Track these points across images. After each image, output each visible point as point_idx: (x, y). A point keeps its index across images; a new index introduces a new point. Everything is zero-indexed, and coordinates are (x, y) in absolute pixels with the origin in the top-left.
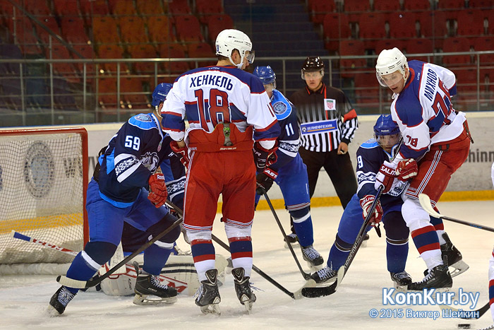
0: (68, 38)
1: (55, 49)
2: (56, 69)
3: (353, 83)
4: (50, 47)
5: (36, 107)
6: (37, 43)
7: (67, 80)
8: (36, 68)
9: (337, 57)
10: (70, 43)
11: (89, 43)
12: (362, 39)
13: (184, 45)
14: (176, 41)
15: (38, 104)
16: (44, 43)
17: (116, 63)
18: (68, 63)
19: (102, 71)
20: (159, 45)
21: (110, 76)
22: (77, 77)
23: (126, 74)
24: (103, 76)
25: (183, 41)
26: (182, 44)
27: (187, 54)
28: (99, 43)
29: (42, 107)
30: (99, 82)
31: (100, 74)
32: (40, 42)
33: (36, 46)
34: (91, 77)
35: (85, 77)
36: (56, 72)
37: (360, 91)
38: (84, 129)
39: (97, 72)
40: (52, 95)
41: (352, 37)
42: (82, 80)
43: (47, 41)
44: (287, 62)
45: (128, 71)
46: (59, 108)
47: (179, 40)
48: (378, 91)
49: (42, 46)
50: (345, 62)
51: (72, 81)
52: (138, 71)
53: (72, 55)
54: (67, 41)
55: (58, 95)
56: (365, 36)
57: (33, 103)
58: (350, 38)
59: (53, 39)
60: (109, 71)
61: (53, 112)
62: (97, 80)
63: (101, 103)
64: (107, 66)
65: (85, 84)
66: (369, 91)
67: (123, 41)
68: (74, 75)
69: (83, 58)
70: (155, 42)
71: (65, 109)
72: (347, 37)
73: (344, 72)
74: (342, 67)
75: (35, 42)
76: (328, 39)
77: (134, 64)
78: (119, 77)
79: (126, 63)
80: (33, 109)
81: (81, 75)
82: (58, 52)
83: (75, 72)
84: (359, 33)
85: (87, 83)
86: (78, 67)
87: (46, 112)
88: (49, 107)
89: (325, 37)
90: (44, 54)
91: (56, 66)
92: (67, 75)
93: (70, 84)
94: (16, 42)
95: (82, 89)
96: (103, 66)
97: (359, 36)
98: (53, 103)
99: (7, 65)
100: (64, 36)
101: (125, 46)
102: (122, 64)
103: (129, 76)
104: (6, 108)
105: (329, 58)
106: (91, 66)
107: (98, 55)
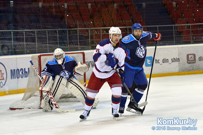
0: (84, 21)
1: (80, 25)
2: (80, 32)
3: (182, 34)
4: (78, 24)
5: (73, 45)
6: (74, 23)
7: (84, 35)
8: (73, 31)
9: (176, 25)
10: (85, 23)
11: (91, 22)
12: (185, 19)
13: (124, 22)
14: (121, 21)
15: (74, 44)
16: (76, 23)
17: (100, 29)
18: (84, 30)
19: (96, 32)
20: (116, 22)
21: (99, 33)
22: (87, 34)
23: (104, 33)
24: (97, 34)
25: (124, 21)
26: (123, 22)
27: (125, 25)
28: (95, 22)
29: (75, 45)
30: (95, 36)
31: (96, 33)
32: (75, 23)
33: (73, 24)
34: (92, 34)
35: (90, 34)
36: (80, 33)
37: (184, 36)
38: (84, 52)
39: (94, 32)
40: (78, 40)
41: (182, 18)
42: (89, 35)
43: (77, 22)
44: (159, 27)
45: (105, 32)
46: (81, 45)
47: (122, 21)
48: (190, 36)
49: (75, 24)
50: (179, 26)
51: (85, 36)
53: (85, 27)
54: (84, 22)
55: (80, 40)
56: (186, 17)
57: (73, 43)
58: (181, 18)
59: (79, 22)
60: (98, 32)
61: (79, 46)
62: (94, 35)
63: (96, 43)
64: (97, 30)
66: (187, 36)
67: (103, 22)
68: (86, 33)
69: (89, 28)
70: (114, 21)
71: (83, 45)
72: (180, 18)
73: (179, 30)
74: (178, 28)
75: (73, 23)
76: (173, 19)
77: (107, 29)
78: (101, 34)
79: (105, 29)
80: (72, 45)
82: (81, 26)
83: (87, 32)
84: (184, 17)
85: (91, 36)
86: (87, 31)
87: (77, 46)
88: (77, 45)
89: (172, 18)
90: (76, 27)
91: (80, 31)
92: (84, 34)
93: (85, 37)
94: (66, 23)
95: (89, 39)
96: (96, 30)
97: (184, 18)
98: (79, 43)
99: (63, 31)
100: (83, 20)
101: (104, 23)
102: (102, 29)
103: (105, 33)
104: (63, 45)
105: (174, 25)
106: (92, 30)
107: (94, 26)
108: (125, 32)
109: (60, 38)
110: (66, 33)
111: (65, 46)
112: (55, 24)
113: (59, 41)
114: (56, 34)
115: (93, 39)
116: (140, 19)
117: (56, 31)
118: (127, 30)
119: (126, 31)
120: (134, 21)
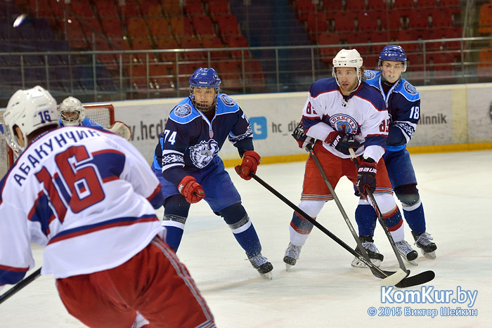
0: (108, 34)
1: (97, 43)
2: (99, 59)
4: (93, 42)
5: (83, 89)
6: (84, 39)
7: (108, 68)
8: (83, 58)
9: (318, 46)
10: (110, 38)
11: (125, 38)
12: (337, 32)
13: (200, 39)
14: (193, 36)
15: (84, 87)
16: (89, 39)
17: (145, 54)
18: (108, 54)
19: (135, 60)
20: (180, 39)
21: (142, 63)
22: (115, 64)
23: (154, 62)
24: (136, 64)
25: (199, 36)
26: (197, 38)
27: (202, 46)
28: (132, 38)
29: (88, 89)
30: (133, 68)
31: (134, 62)
32: (86, 38)
33: (83, 41)
34: (127, 64)
35: (121, 65)
36: (98, 61)
38: (111, 105)
39: (131, 61)
40: (95, 79)
41: (331, 31)
42: (119, 67)
43: (91, 37)
44: (279, 50)
45: (155, 60)
46: (101, 90)
47: (195, 34)
49: (87, 42)
51: (111, 68)
52: (164, 59)
53: (111, 47)
54: (107, 38)
55: (99, 79)
56: (339, 30)
57: (81, 86)
58: (328, 32)
59: (95, 36)
60: (140, 60)
61: (96, 92)
62: (131, 67)
63: (135, 85)
64: (139, 56)
65: (121, 70)
67: (152, 36)
68: (113, 63)
69: (119, 50)
70: (177, 37)
71: (106, 90)
72: (325, 31)
73: (323, 58)
74: (322, 54)
75: (81, 38)
76: (311, 32)
77: (160, 54)
78: (148, 64)
79: (155, 53)
81: (118, 63)
82: (100, 46)
83: (114, 61)
84: (335, 27)
85: (123, 69)
86: (115, 57)
87: (91, 92)
88: (93, 89)
89: (308, 31)
90: (89, 47)
91: (99, 56)
92: (108, 63)
93: (110, 71)
94: (66, 39)
95: (119, 75)
96: (136, 56)
97: (335, 30)
98: (96, 86)
99: (60, 56)
100: (105, 33)
101: (153, 40)
102: (150, 54)
103: (157, 63)
104: (59, 90)
105: (312, 47)
106: (126, 56)
107: (132, 47)
108: (202, 60)
109: (52, 73)
110: (65, 63)
111: (65, 91)
112: (39, 40)
113: (50, 79)
114: (42, 63)
115: (129, 76)
116: (237, 33)
117: (42, 58)
118: (206, 56)
119: (203, 58)
120: (223, 35)
